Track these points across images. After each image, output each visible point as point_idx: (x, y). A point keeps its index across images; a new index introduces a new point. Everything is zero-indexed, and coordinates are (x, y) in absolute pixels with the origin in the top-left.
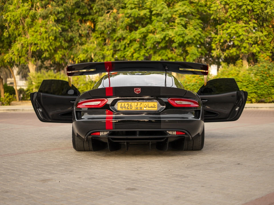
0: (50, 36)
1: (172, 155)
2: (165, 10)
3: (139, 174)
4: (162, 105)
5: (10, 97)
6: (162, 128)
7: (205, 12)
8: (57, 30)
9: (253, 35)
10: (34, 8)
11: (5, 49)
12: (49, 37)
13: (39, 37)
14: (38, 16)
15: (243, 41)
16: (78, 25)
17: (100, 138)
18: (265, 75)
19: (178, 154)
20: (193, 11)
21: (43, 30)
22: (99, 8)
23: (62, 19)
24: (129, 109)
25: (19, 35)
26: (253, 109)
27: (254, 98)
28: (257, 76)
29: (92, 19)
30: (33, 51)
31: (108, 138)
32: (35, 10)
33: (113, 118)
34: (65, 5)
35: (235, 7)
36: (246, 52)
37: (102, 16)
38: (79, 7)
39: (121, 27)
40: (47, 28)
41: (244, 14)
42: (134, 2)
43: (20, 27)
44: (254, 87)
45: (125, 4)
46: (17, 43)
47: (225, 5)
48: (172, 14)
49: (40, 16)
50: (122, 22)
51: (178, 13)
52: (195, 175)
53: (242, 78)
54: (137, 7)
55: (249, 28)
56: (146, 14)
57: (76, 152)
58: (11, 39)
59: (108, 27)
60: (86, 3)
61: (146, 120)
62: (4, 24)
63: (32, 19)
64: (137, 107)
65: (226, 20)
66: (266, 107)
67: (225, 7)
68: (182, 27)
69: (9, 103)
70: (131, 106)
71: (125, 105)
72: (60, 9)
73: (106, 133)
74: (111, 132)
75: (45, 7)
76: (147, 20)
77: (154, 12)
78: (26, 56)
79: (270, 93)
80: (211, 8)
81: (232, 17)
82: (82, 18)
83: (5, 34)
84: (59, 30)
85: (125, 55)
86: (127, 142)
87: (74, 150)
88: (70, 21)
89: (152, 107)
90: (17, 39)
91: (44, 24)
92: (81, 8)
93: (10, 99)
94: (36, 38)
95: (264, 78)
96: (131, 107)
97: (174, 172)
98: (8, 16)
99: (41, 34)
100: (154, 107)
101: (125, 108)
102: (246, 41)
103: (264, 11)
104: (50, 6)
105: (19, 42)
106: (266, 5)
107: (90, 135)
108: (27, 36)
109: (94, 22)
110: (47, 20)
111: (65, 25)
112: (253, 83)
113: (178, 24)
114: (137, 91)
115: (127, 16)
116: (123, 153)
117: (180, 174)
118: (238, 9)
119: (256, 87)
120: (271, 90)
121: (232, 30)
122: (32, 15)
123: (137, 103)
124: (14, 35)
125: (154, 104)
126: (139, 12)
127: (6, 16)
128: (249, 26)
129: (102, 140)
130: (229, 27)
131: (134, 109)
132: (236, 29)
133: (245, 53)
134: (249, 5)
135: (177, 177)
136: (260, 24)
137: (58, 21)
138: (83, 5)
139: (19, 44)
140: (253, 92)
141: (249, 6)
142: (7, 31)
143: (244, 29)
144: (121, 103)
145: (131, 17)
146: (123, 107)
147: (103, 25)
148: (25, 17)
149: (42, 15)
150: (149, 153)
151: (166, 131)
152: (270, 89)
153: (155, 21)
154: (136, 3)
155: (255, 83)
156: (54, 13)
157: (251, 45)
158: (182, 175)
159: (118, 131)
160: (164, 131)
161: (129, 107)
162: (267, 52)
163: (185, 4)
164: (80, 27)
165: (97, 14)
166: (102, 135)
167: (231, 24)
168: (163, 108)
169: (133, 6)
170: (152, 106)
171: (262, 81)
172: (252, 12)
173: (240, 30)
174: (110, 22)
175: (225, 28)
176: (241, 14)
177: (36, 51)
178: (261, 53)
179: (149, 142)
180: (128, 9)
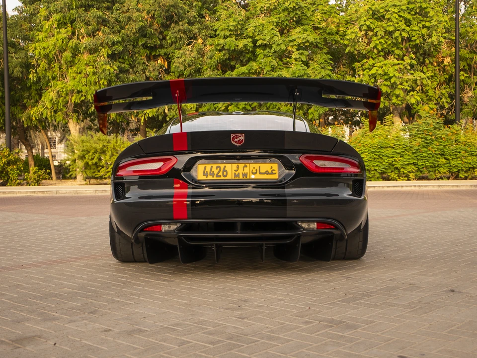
0: (101, 79)
1: (308, 271)
2: (276, 38)
3: (243, 319)
4: (288, 170)
5: (39, 173)
6: (287, 215)
7: (337, 42)
8: (112, 70)
9: (411, 77)
10: (76, 37)
11: (32, 101)
12: (99, 81)
13: (84, 80)
14: (82, 48)
15: (395, 86)
16: (144, 63)
17: (162, 237)
18: (429, 138)
19: (317, 267)
20: (318, 41)
21: (90, 70)
22: (176, 38)
23: (120, 53)
24: (220, 176)
25: (54, 78)
26: (413, 188)
27: (413, 172)
28: (417, 139)
29: (165, 54)
30: (75, 102)
31: (179, 238)
32: (78, 39)
33: (188, 196)
34: (123, 31)
35: (383, 34)
36: (400, 103)
37: (180, 49)
38: (145, 36)
39: (210, 66)
40: (96, 68)
41: (395, 45)
42: (228, 26)
43: (54, 66)
44: (413, 156)
45: (216, 31)
46: (50, 90)
47: (366, 31)
48: (287, 46)
49: (85, 48)
50: (211, 58)
51: (295, 43)
52: (372, 322)
53: (394, 142)
54: (233, 34)
55: (404, 66)
56: (247, 45)
57: (118, 265)
58: (41, 84)
59: (190, 66)
60: (156, 30)
61: (254, 200)
62: (30, 61)
63: (73, 54)
64: (237, 173)
65: (368, 55)
66: (434, 186)
67: (366, 34)
68: (303, 65)
69: (38, 182)
70: (224, 170)
71: (212, 170)
72: (116, 38)
73: (173, 227)
74: (184, 225)
75: (92, 34)
76: (248, 56)
77: (259, 43)
78: (65, 110)
79: (436, 165)
80: (345, 35)
81: (377, 49)
82: (151, 53)
83: (31, 76)
84: (115, 70)
85: (215, 108)
86: (216, 245)
87: (114, 261)
88: (132, 56)
89: (267, 173)
90: (50, 84)
91: (92, 60)
92: (149, 38)
93: (39, 176)
94: (79, 82)
95: (428, 142)
96: (225, 173)
97: (320, 311)
98: (36, 49)
99: (87, 76)
100: (272, 173)
101: (212, 174)
102: (400, 86)
103: (427, 40)
104: (100, 34)
105: (53, 88)
106: (429, 31)
107: (142, 230)
108: (66, 80)
109: (168, 58)
110: (96, 55)
111: (123, 63)
112: (411, 150)
113: (296, 59)
114: (237, 140)
115: (219, 48)
116: (210, 266)
117: (335, 318)
118: (387, 37)
119: (415, 155)
120: (438, 160)
121: (377, 70)
122: (72, 47)
123: (238, 166)
124: (47, 78)
125: (272, 167)
126: (237, 43)
127: (33, 49)
128: (404, 63)
129: (168, 241)
130: (373, 65)
131: (230, 177)
132: (384, 68)
133: (398, 104)
134: (403, 30)
135: (331, 326)
136: (419, 59)
137: (112, 57)
138: (151, 32)
139: (53, 91)
140: (411, 164)
141: (405, 32)
142: (34, 71)
143: (397, 67)
144: (203, 166)
145: (225, 50)
146: (209, 173)
147: (182, 63)
148: (62, 51)
149: (88, 46)
150: (260, 265)
151: (296, 222)
152: (437, 158)
153: (261, 56)
154: (232, 28)
155: (415, 150)
156: (107, 44)
157: (407, 92)
158: (341, 322)
159: (199, 223)
160: (291, 222)
161: (221, 174)
162: (430, 103)
163: (306, 30)
164: (147, 65)
165: (173, 46)
166: (165, 231)
167: (376, 60)
168: (291, 174)
169: (228, 33)
170: (267, 171)
171: (424, 146)
172: (407, 41)
173: (391, 69)
174: (192, 57)
175: (366, 66)
176: (392, 45)
177: (79, 102)
178: (421, 105)
179: (263, 244)
180: (220, 38)
